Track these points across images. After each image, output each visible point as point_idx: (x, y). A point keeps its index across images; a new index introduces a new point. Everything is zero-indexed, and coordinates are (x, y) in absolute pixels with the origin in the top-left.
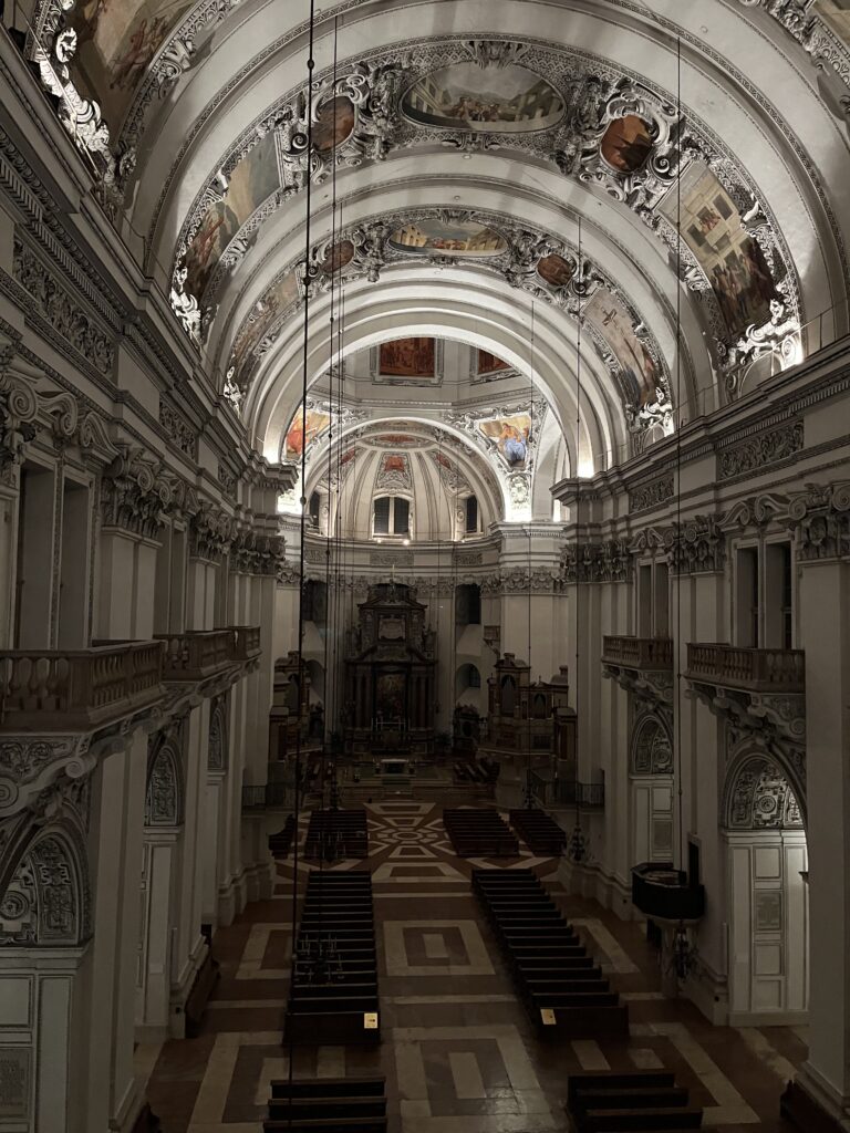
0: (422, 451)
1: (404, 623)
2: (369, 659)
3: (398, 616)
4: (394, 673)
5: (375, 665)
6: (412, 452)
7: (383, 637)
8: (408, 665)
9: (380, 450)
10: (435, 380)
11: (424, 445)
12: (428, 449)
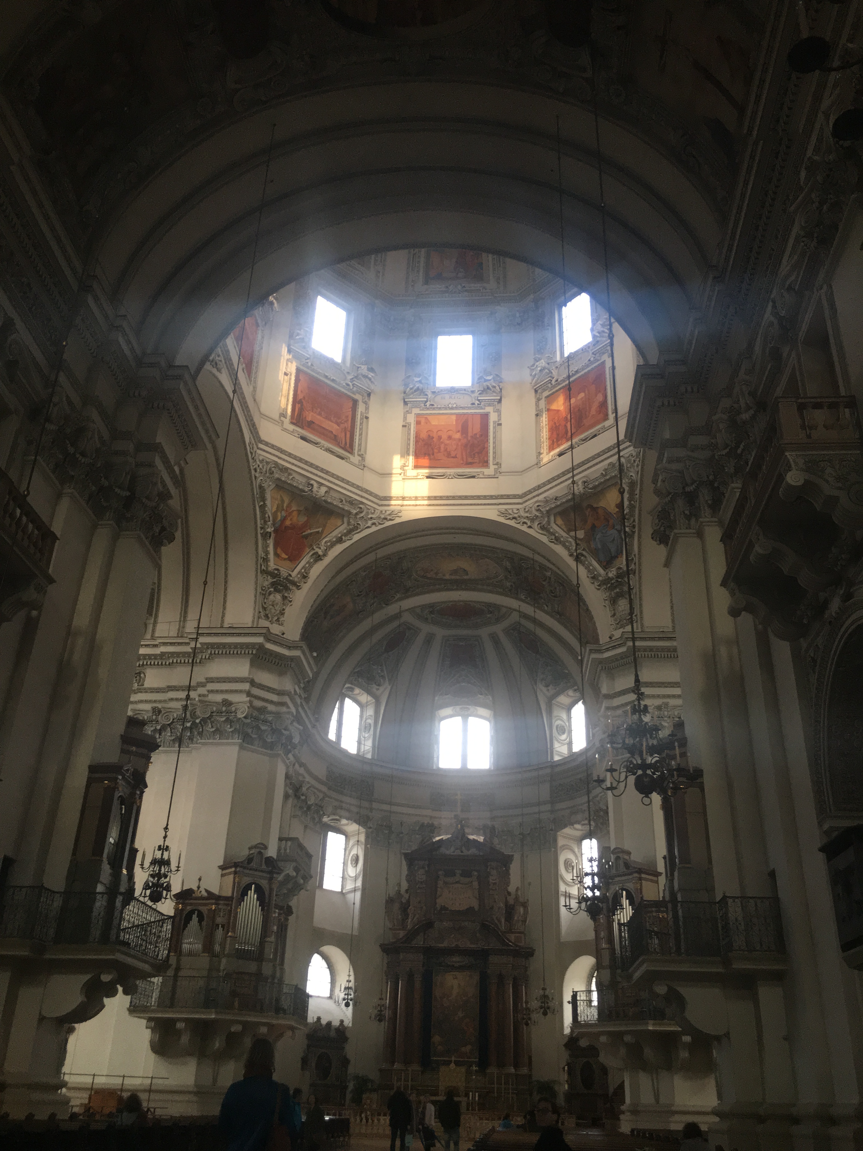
0: (498, 629)
1: (475, 884)
2: (419, 941)
3: (467, 874)
4: (461, 968)
5: (428, 951)
6: (484, 632)
7: (444, 908)
8: (483, 955)
9: (440, 632)
10: (490, 470)
11: (498, 620)
12: (506, 624)
